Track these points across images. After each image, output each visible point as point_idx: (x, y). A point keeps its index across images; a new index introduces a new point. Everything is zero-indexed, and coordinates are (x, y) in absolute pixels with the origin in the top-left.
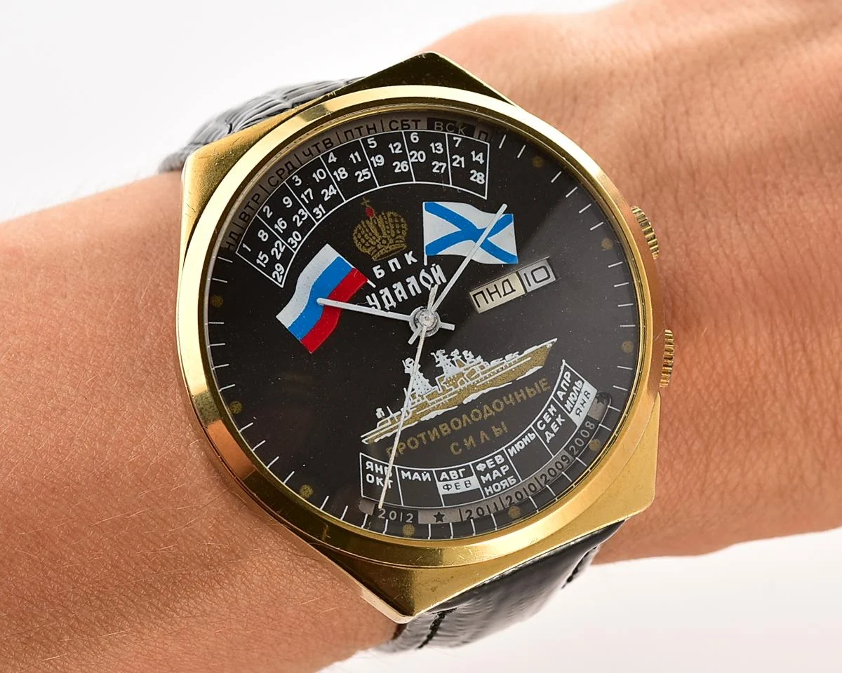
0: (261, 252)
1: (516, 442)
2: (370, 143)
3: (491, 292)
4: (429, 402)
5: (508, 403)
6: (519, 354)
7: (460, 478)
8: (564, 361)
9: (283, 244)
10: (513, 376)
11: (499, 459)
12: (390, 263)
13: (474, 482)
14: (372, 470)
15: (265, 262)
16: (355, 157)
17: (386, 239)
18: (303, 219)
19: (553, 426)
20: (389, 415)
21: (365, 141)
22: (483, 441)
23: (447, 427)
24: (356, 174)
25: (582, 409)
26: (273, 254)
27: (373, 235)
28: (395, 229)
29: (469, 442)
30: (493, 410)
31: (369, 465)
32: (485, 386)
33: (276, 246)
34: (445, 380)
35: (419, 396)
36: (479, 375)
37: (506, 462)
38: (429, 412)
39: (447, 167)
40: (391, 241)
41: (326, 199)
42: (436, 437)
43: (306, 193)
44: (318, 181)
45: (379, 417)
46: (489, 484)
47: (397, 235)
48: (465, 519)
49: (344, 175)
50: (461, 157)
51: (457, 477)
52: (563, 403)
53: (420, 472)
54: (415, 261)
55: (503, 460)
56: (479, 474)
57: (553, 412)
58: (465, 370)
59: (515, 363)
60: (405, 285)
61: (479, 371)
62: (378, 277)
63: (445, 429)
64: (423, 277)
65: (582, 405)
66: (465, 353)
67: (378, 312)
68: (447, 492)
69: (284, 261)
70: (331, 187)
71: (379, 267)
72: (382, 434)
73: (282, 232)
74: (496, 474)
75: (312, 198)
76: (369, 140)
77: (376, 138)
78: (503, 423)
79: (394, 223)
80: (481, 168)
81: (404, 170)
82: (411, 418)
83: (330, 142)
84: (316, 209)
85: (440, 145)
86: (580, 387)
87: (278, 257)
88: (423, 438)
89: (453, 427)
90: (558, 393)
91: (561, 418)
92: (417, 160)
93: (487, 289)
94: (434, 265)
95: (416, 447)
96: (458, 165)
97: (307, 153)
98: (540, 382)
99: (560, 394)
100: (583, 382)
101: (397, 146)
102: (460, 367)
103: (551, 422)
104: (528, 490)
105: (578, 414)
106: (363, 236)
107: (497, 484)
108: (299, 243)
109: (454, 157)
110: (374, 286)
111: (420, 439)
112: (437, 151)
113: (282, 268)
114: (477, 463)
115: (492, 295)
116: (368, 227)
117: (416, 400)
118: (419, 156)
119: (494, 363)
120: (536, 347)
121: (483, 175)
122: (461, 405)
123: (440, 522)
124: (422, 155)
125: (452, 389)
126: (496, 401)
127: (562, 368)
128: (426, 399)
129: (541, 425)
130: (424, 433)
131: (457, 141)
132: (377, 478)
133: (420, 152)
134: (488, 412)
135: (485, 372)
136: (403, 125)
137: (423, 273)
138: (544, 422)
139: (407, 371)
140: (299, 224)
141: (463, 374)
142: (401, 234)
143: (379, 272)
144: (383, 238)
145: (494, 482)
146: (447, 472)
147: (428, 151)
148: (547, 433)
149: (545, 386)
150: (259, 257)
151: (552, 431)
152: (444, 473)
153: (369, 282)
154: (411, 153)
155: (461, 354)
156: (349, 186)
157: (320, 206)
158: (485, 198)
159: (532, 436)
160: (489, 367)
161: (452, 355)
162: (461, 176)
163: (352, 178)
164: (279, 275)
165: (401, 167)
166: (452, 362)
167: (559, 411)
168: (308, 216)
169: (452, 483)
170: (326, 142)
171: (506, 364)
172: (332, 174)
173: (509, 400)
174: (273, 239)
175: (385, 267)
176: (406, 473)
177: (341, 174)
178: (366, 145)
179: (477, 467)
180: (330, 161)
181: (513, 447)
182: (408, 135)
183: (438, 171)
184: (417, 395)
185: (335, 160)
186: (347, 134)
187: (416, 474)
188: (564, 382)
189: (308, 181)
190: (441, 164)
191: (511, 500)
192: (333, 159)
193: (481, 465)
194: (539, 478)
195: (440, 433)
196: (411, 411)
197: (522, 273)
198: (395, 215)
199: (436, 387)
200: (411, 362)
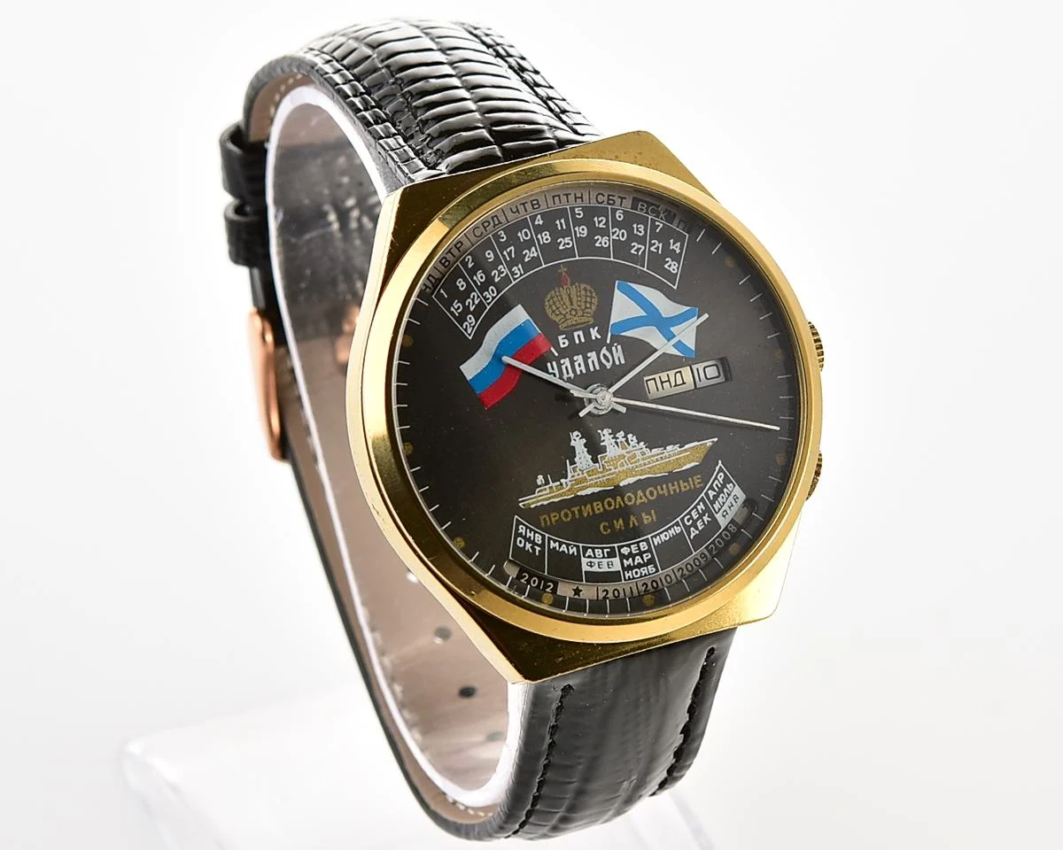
0: (456, 301)
1: (661, 533)
2: (577, 212)
4: (588, 478)
5: (661, 492)
6: (680, 447)
7: (604, 557)
8: (720, 462)
9: (478, 297)
10: (669, 468)
11: (644, 546)
12: (576, 334)
13: (616, 564)
14: (524, 534)
15: (459, 311)
16: (560, 224)
17: (576, 310)
18: (502, 275)
19: (699, 524)
20: (549, 483)
21: (572, 209)
22: (631, 526)
23: (600, 506)
24: (559, 241)
25: (728, 511)
26: (467, 304)
27: (564, 304)
28: (586, 302)
29: (619, 524)
30: (645, 496)
31: (522, 529)
32: (642, 472)
33: (472, 297)
34: (606, 460)
35: (580, 470)
37: (649, 550)
38: (586, 488)
40: (580, 313)
41: (527, 260)
42: (589, 513)
43: (508, 250)
44: (522, 240)
45: (539, 483)
46: (630, 568)
47: (587, 308)
48: (601, 597)
49: (547, 239)
50: (659, 242)
51: (602, 556)
52: (713, 503)
53: (568, 545)
54: (599, 337)
55: (646, 548)
56: (623, 557)
57: (702, 509)
58: (627, 453)
59: (674, 454)
60: (586, 359)
61: (639, 457)
62: (562, 346)
63: (598, 507)
64: (604, 355)
65: (730, 508)
66: (630, 436)
67: (556, 380)
68: (589, 569)
69: (477, 314)
70: (533, 249)
71: (564, 336)
72: (538, 501)
73: (479, 284)
74: (638, 560)
75: (513, 256)
76: (576, 209)
77: (584, 209)
78: (653, 511)
79: (586, 296)
80: (676, 258)
81: (604, 245)
82: (569, 490)
83: (538, 204)
84: (516, 268)
85: (642, 227)
86: (730, 489)
87: (472, 309)
88: (577, 512)
89: (606, 506)
91: (708, 517)
92: (618, 238)
94: (616, 344)
95: (569, 519)
96: (656, 251)
97: (515, 210)
98: (694, 478)
99: (711, 493)
100: (734, 486)
101: (602, 221)
102: (623, 449)
103: (698, 519)
104: (663, 580)
105: (724, 516)
106: (554, 303)
107: (637, 570)
108: (493, 298)
109: (653, 242)
110: (556, 354)
111: (573, 513)
112: (638, 233)
113: (473, 319)
114: (623, 546)
116: (560, 295)
117: (576, 474)
118: (620, 234)
119: (655, 451)
120: (696, 443)
121: (677, 265)
122: (617, 487)
123: (576, 597)
124: (623, 234)
125: (610, 470)
126: (650, 489)
127: (717, 468)
128: (585, 475)
129: (688, 521)
130: (578, 508)
131: (659, 226)
132: (527, 543)
133: (623, 231)
134: (641, 498)
135: (645, 459)
136: (609, 199)
137: (604, 351)
138: (692, 518)
139: (573, 443)
140: (497, 280)
141: (624, 456)
142: (590, 308)
143: (563, 342)
144: (573, 309)
145: (635, 567)
146: (593, 549)
147: (630, 231)
149: (699, 483)
150: (454, 305)
151: (697, 529)
152: (590, 550)
153: (552, 349)
154: (614, 230)
155: (625, 436)
156: (550, 251)
157: (520, 266)
158: (675, 288)
159: (678, 529)
160: (650, 454)
161: (617, 436)
162: (657, 261)
163: (554, 243)
164: (470, 327)
165: (602, 242)
166: (616, 443)
167: (707, 510)
168: (507, 274)
169: (596, 561)
170: (534, 203)
171: (666, 454)
172: (536, 236)
173: (662, 489)
174: (469, 290)
175: (570, 338)
176: (555, 543)
177: (545, 238)
178: (573, 214)
179: (622, 550)
180: (536, 223)
181: (658, 537)
182: (614, 211)
183: (636, 253)
184: (578, 469)
185: (541, 222)
186: (556, 198)
187: (564, 545)
188: (716, 482)
189: (513, 239)
190: (640, 246)
191: (647, 587)
192: (539, 221)
193: (625, 548)
194: (676, 571)
195: (593, 510)
196: (570, 484)
197: (694, 367)
198: (588, 287)
199: (597, 464)
200: (578, 436)
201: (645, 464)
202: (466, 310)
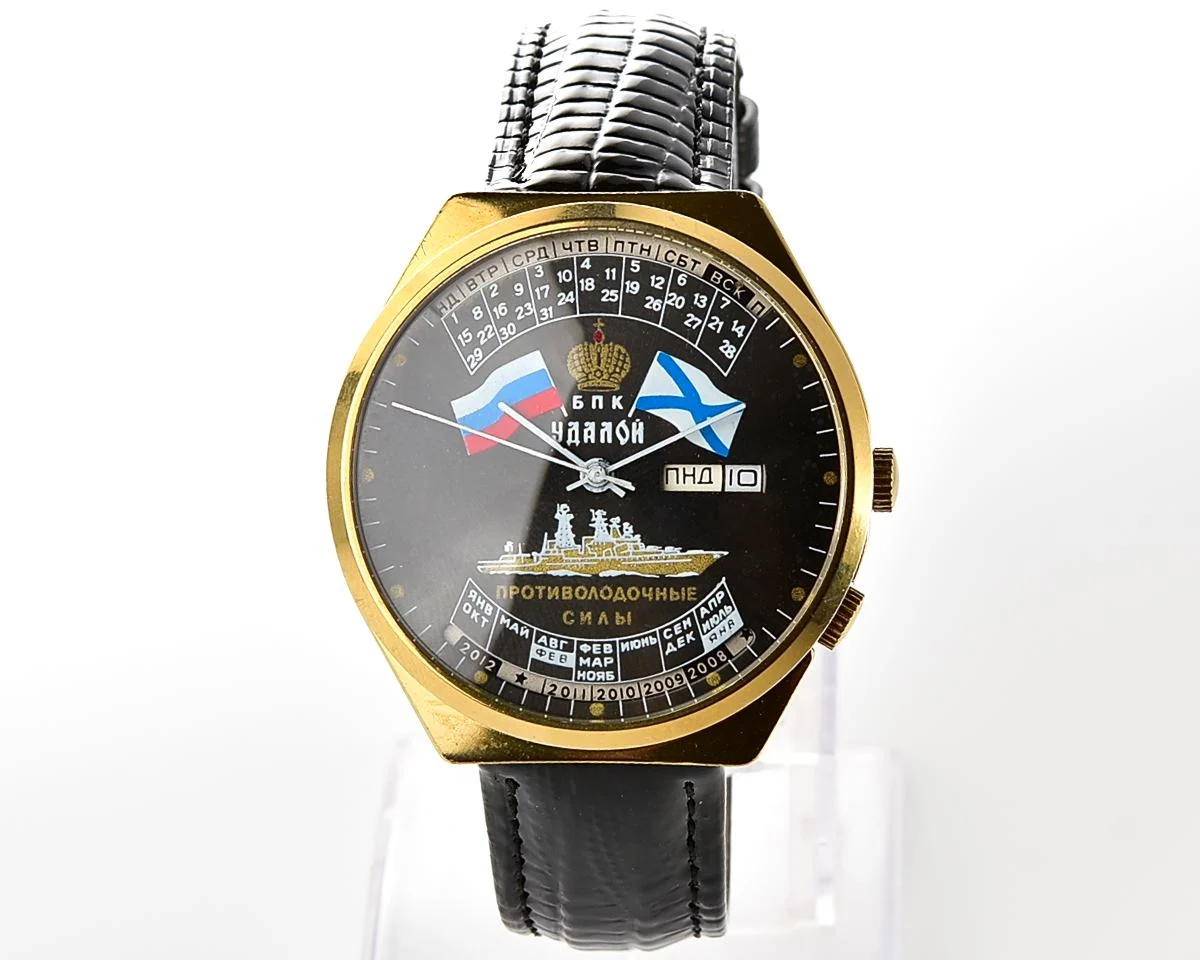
0: (467, 330)
1: (633, 639)
2: (633, 264)
3: (687, 473)
4: (564, 558)
5: (645, 595)
6: (681, 551)
7: (558, 649)
8: (724, 579)
9: (493, 331)
10: (662, 571)
11: (608, 649)
12: (594, 398)
13: (570, 660)
14: (474, 600)
15: (467, 341)
16: (610, 273)
17: (602, 372)
18: (527, 314)
19: (680, 641)
20: (517, 553)
21: (629, 261)
22: (600, 622)
23: (569, 592)
24: (603, 292)
25: (718, 636)
26: (478, 336)
27: (590, 361)
28: (616, 366)
29: (586, 617)
30: (626, 595)
31: (473, 595)
32: (630, 567)
33: (486, 329)
34: (591, 543)
35: (558, 547)
36: (629, 553)
37: (613, 655)
38: (559, 568)
39: (701, 325)
40: (605, 377)
41: (560, 303)
42: (554, 597)
43: (542, 288)
44: (560, 281)
45: (506, 550)
46: (585, 668)
47: (615, 372)
48: (545, 693)
49: (590, 287)
50: (721, 320)
51: (556, 646)
52: (702, 621)
53: (520, 625)
54: (621, 407)
55: (611, 651)
56: (580, 654)
57: (688, 626)
58: (617, 542)
59: (672, 558)
60: (598, 428)
61: (631, 549)
62: (575, 407)
63: (567, 593)
64: (621, 429)
65: (721, 632)
66: (626, 525)
68: (538, 657)
69: (486, 350)
72: (500, 569)
73: (498, 317)
74: (597, 662)
75: (546, 295)
77: (643, 263)
78: (629, 613)
79: (618, 359)
80: (736, 342)
81: (655, 309)
82: (538, 566)
83: (596, 246)
84: (545, 310)
85: (705, 299)
86: (728, 612)
87: (482, 342)
88: (541, 593)
89: (577, 594)
90: (702, 609)
91: (693, 636)
92: (672, 304)
93: (684, 469)
94: (638, 420)
95: (530, 597)
96: (714, 329)
97: (567, 246)
98: (689, 589)
99: (704, 611)
100: (733, 609)
101: (660, 281)
102: (614, 536)
103: (679, 635)
104: (624, 692)
105: (712, 640)
106: (579, 359)
107: (593, 672)
108: (510, 336)
109: (713, 318)
110: (566, 415)
111: (537, 592)
112: (699, 305)
113: (480, 355)
114: (583, 643)
115: (687, 478)
116: (588, 351)
117: (551, 550)
118: (677, 301)
119: (651, 548)
120: (701, 552)
121: (734, 350)
123: (519, 684)
124: (680, 301)
125: (594, 555)
126: (633, 588)
127: (718, 586)
128: (563, 554)
129: (668, 634)
130: (544, 587)
131: (725, 302)
132: (475, 611)
133: (681, 297)
134: (620, 595)
135: (637, 554)
136: (680, 260)
137: (622, 424)
138: (673, 632)
139: (557, 516)
140: (520, 317)
141: (613, 545)
142: (619, 373)
143: (577, 403)
144: (599, 369)
145: (591, 669)
146: (549, 637)
147: (690, 300)
148: (670, 644)
149: (692, 596)
150: (463, 333)
151: (675, 645)
152: (544, 637)
153: (563, 408)
154: (670, 295)
155: (621, 524)
156: (590, 300)
157: (550, 309)
158: (726, 374)
159: (653, 641)
160: (644, 550)
161: (611, 520)
162: (712, 341)
164: (475, 360)
165: (653, 304)
166: (608, 528)
167: (694, 628)
168: (533, 313)
169: (548, 650)
170: (592, 243)
171: (663, 555)
172: (579, 280)
173: (647, 592)
174: (485, 320)
175: (587, 401)
176: (506, 619)
177: (588, 284)
178: (628, 266)
179: (581, 647)
180: (583, 266)
181: (627, 643)
182: (677, 273)
183: (690, 325)
184: (555, 546)
185: (588, 267)
186: (618, 244)
187: (516, 624)
188: (713, 600)
189: (551, 277)
190: (696, 319)
191: (603, 694)
192: (587, 265)
193: (585, 645)
194: (642, 686)
195: (560, 593)
196: (541, 559)
197: (728, 468)
198: (623, 351)
199: (579, 546)
200: (565, 509)
201: (635, 560)
202: (476, 342)
